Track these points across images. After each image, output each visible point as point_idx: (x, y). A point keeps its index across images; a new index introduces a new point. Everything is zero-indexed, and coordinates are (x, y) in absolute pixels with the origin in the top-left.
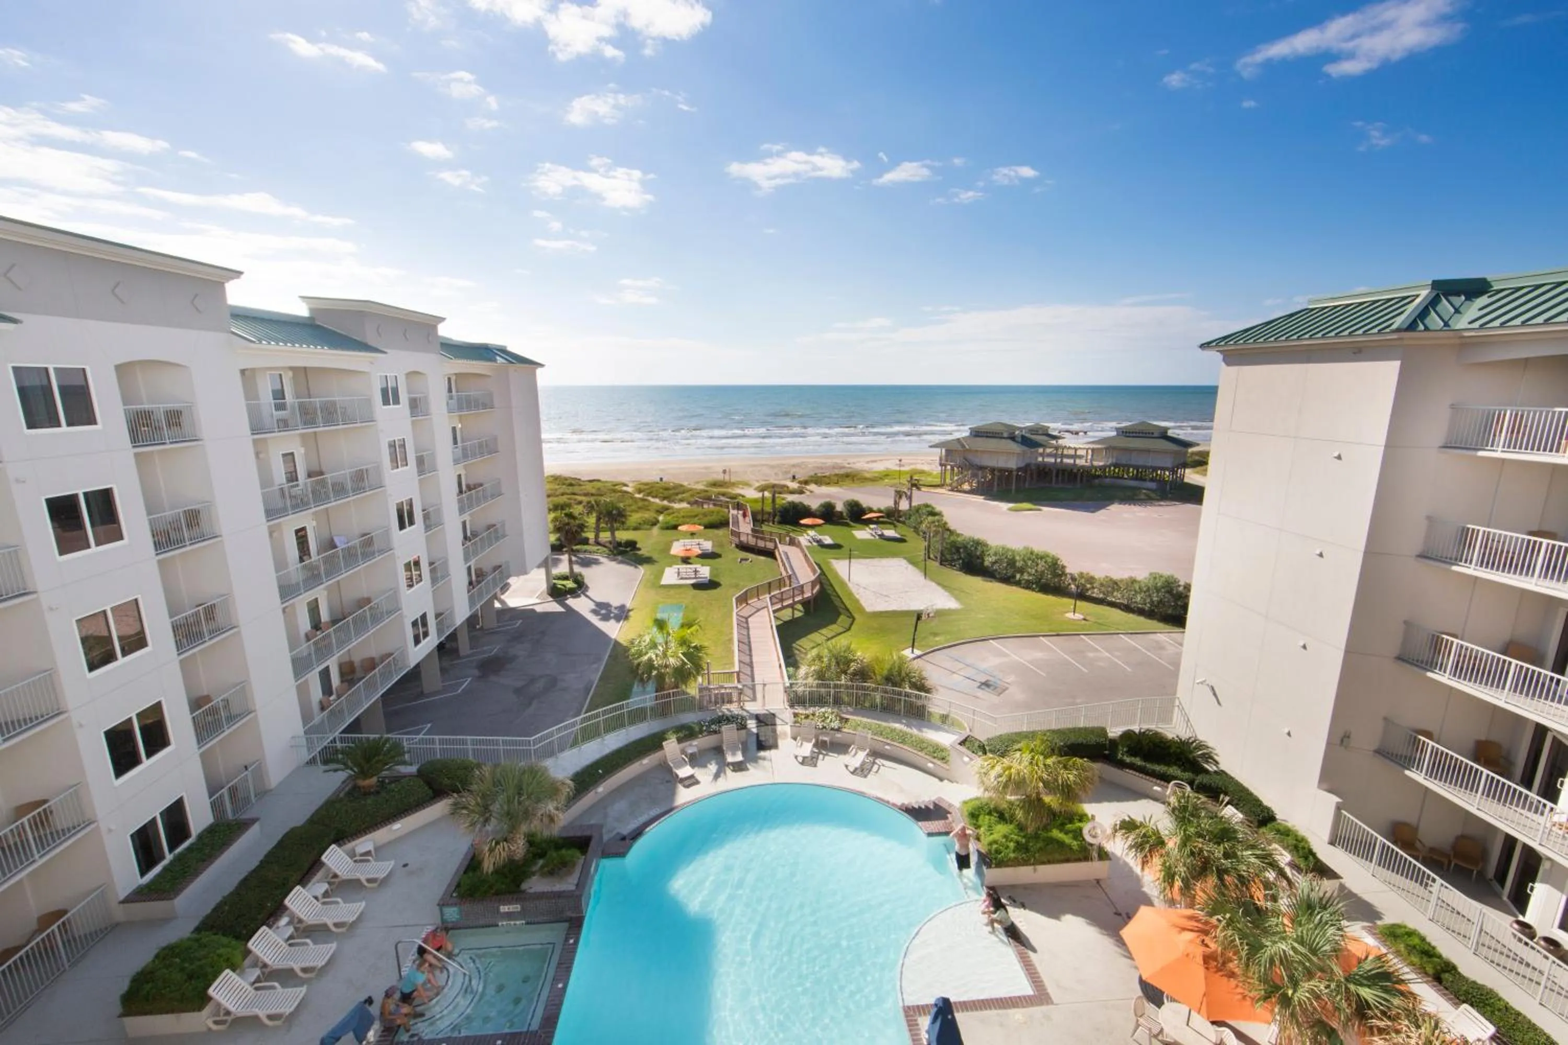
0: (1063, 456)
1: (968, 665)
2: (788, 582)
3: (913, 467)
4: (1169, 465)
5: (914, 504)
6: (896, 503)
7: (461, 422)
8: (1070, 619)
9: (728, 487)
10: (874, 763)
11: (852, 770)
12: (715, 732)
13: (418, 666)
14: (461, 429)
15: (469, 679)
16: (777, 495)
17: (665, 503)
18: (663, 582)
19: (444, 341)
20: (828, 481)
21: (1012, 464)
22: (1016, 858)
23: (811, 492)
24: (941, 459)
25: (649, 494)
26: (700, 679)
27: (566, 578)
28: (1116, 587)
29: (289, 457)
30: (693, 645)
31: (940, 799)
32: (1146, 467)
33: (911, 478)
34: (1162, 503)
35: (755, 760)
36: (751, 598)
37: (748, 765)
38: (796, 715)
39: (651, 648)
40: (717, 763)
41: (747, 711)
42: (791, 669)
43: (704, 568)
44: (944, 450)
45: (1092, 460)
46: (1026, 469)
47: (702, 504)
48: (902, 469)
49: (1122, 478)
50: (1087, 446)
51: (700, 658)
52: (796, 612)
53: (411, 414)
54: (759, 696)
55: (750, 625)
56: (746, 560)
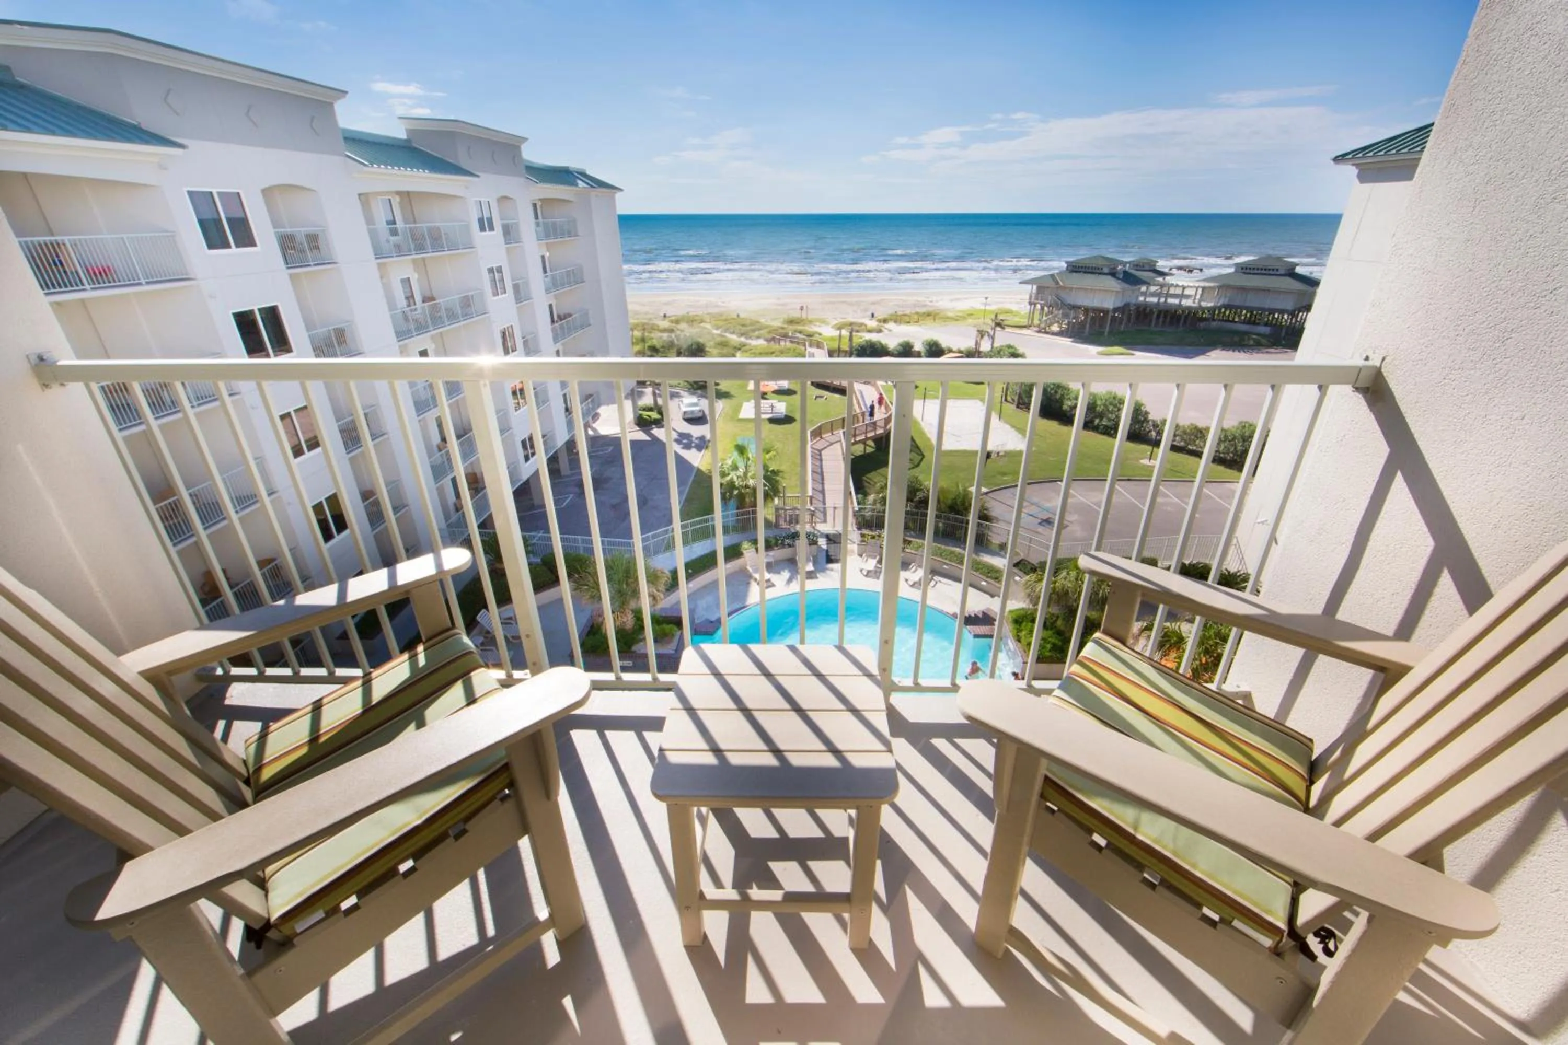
0: (1168, 295)
1: (1032, 504)
2: (861, 419)
3: (1000, 306)
4: (1289, 306)
5: (996, 345)
6: (977, 344)
7: (548, 250)
8: (1144, 465)
9: (804, 325)
10: (932, 579)
11: (911, 583)
12: (789, 546)
13: (528, 481)
14: (549, 257)
15: (571, 496)
16: (854, 334)
17: (743, 339)
18: (741, 416)
19: (528, 164)
20: (907, 319)
21: (1109, 303)
22: (1051, 656)
23: (890, 331)
24: (1031, 297)
25: (726, 330)
26: (776, 500)
27: (651, 409)
28: (1199, 435)
29: (407, 282)
30: (771, 469)
31: (989, 609)
32: (1264, 310)
33: (996, 316)
34: (1272, 350)
35: (824, 570)
36: (825, 433)
37: (818, 575)
38: (863, 535)
39: (733, 470)
40: (790, 571)
41: (819, 531)
42: (860, 496)
43: (781, 403)
44: (1035, 287)
45: (1200, 301)
46: (1124, 309)
47: (779, 340)
48: (988, 308)
49: (1233, 321)
50: (1197, 284)
51: (777, 481)
52: (867, 448)
53: (505, 241)
54: (829, 517)
55: (824, 457)
56: (821, 397)
